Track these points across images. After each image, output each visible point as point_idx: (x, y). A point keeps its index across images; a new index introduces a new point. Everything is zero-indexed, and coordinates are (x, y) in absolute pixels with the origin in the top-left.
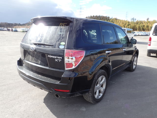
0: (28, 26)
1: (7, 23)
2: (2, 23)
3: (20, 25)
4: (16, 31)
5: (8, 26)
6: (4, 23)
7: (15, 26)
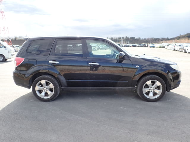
0: (178, 40)
1: (153, 38)
2: (148, 38)
3: (168, 39)
4: (153, 47)
5: (154, 42)
6: (150, 39)
7: (162, 41)
